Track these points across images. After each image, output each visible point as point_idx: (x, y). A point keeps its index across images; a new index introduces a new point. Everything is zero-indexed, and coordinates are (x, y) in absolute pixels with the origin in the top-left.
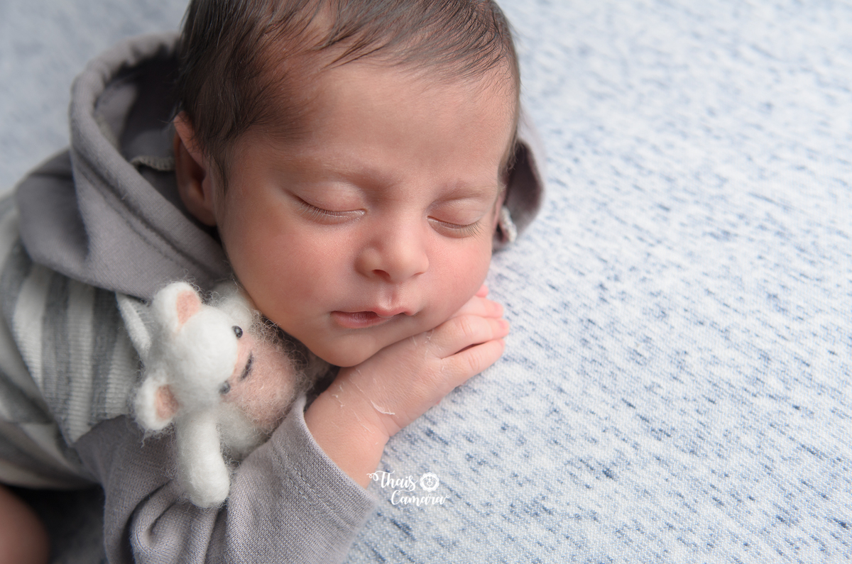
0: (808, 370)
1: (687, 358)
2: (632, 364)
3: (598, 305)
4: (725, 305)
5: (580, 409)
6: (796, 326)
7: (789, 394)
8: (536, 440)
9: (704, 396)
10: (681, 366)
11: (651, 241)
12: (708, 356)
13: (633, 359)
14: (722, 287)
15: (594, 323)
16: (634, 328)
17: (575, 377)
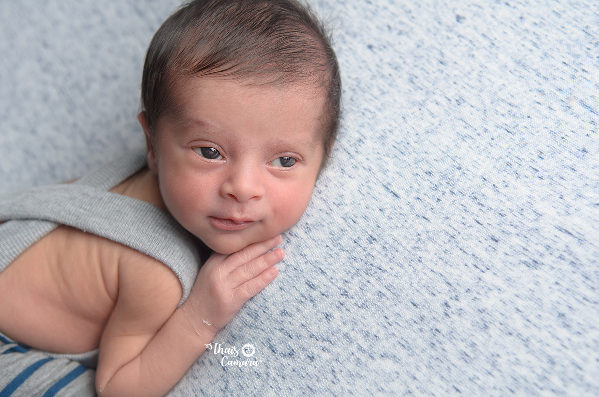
0: (580, 372)
1: (499, 360)
2: (462, 361)
3: (443, 318)
4: (528, 320)
5: (425, 391)
6: (575, 339)
7: (565, 389)
9: (507, 387)
10: (494, 364)
11: (483, 268)
12: (512, 358)
13: (463, 358)
14: (527, 306)
15: (439, 332)
16: (465, 336)
17: (424, 369)
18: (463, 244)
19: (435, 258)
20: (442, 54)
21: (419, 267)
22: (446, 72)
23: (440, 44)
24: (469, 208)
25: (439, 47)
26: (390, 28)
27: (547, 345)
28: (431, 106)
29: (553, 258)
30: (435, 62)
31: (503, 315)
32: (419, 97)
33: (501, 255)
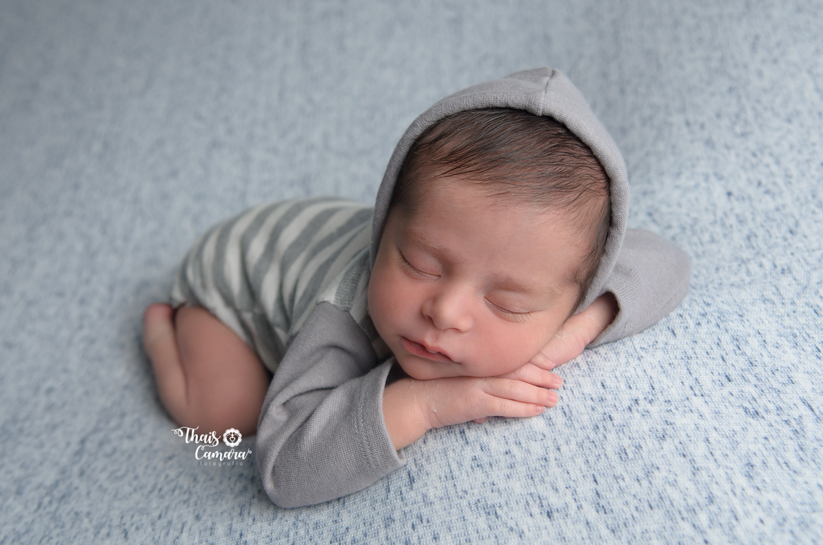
0: (734, 522)
1: (656, 473)
2: (617, 456)
3: (624, 410)
4: (711, 453)
5: (562, 466)
6: (750, 492)
7: (708, 530)
8: (522, 470)
9: (648, 501)
10: (648, 474)
11: (697, 392)
13: (619, 454)
14: (719, 442)
15: (611, 420)
16: (635, 435)
17: (573, 445)
18: (693, 366)
19: (655, 363)
20: (797, 224)
21: (636, 362)
22: (790, 241)
23: (801, 215)
24: (723, 344)
25: (798, 217)
26: (760, 184)
27: (717, 483)
28: (753, 267)
29: (778, 419)
30: (784, 229)
31: (688, 436)
32: (746, 254)
33: (725, 392)
